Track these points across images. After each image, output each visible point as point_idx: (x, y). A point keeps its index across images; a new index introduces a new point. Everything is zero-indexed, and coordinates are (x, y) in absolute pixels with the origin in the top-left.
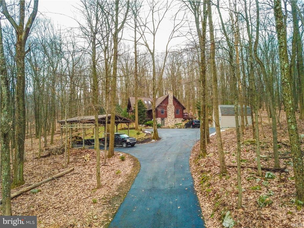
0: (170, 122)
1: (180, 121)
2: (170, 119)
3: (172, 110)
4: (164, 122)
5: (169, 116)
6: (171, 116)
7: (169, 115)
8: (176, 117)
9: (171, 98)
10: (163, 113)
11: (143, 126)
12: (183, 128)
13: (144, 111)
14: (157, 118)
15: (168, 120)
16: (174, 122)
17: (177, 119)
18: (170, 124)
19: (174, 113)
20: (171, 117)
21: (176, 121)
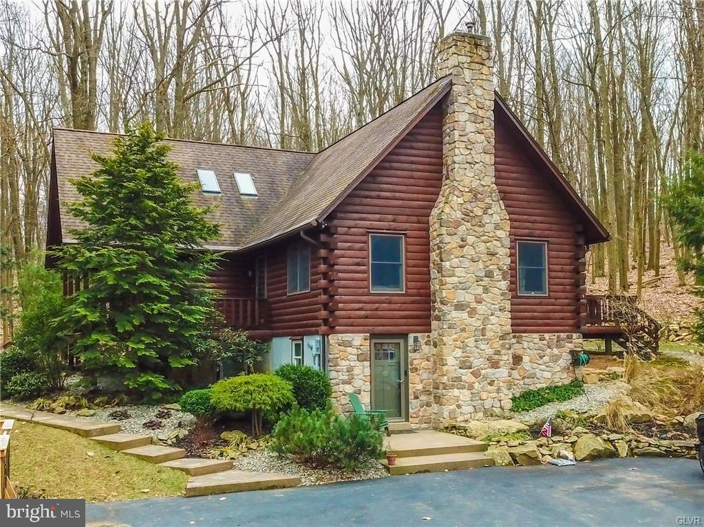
0: (467, 376)
1: (555, 358)
2: (464, 347)
3: (482, 247)
4: (403, 371)
5: (454, 316)
6: (472, 313)
7: (459, 307)
8: (521, 324)
9: (475, 118)
10: (395, 282)
11: (168, 432)
12: (632, 452)
13: (186, 258)
14: (333, 339)
15: (452, 359)
16: (503, 372)
17: (531, 343)
18: (465, 395)
19: (504, 285)
20: (475, 322)
21: (517, 359)
